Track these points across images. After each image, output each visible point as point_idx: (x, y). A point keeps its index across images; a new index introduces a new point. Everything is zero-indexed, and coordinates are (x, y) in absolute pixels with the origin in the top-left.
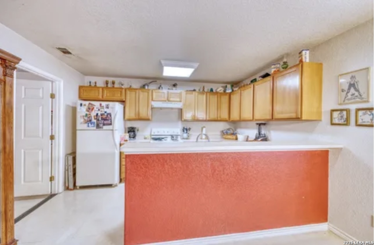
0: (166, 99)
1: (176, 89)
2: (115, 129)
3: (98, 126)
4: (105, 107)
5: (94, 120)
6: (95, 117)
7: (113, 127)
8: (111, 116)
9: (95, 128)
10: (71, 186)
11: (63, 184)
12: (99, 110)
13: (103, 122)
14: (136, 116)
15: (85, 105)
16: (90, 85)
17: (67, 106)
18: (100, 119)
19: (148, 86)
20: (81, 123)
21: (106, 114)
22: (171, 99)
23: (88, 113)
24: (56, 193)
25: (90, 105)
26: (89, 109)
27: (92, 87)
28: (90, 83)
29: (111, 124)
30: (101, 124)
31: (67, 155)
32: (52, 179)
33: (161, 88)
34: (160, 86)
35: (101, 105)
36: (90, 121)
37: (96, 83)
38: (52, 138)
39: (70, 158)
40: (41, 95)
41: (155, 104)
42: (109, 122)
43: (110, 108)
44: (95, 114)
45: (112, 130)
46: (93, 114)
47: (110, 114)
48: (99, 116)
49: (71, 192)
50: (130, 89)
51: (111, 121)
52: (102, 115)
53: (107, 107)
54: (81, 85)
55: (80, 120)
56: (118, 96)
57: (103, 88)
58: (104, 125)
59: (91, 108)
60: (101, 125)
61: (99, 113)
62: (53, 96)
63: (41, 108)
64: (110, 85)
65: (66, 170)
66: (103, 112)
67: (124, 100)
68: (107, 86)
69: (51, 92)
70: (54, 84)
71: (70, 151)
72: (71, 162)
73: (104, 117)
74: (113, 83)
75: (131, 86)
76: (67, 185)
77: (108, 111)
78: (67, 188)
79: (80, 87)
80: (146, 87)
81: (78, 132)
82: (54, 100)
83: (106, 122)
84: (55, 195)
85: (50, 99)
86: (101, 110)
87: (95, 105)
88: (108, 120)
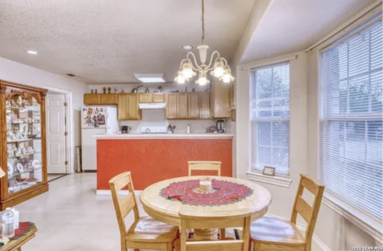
0: (150, 100)
1: (161, 92)
2: (107, 127)
3: (96, 126)
4: (100, 110)
5: (93, 121)
6: (94, 119)
7: (106, 126)
8: (104, 117)
9: (93, 127)
10: (79, 170)
11: (74, 168)
12: (96, 113)
13: (99, 122)
14: (126, 116)
15: (86, 110)
16: (92, 93)
17: (75, 111)
18: (97, 120)
19: (137, 90)
20: (84, 123)
21: (101, 116)
22: (156, 101)
23: (88, 115)
24: (70, 173)
25: (90, 110)
26: (89, 112)
27: (94, 94)
28: (92, 90)
29: (104, 124)
30: (97, 123)
31: (76, 147)
32: (66, 163)
33: (147, 92)
34: (147, 89)
35: (97, 109)
36: (90, 121)
37: (96, 90)
38: (66, 134)
39: (78, 149)
40: (58, 104)
41: (142, 106)
42: (103, 122)
43: (103, 111)
44: (93, 116)
45: (105, 128)
46: (92, 116)
47: (103, 116)
48: (96, 118)
49: (79, 175)
50: (123, 94)
51: (105, 121)
52: (98, 116)
53: (102, 111)
54: (86, 93)
55: (83, 121)
56: (112, 101)
57: (101, 94)
58: (100, 124)
59: (91, 111)
60: (98, 125)
61: (96, 115)
62: (65, 104)
63: (59, 113)
64: (107, 92)
65: (76, 158)
66: (99, 115)
67: (117, 103)
68: (105, 93)
69: (64, 102)
70: (66, 95)
71: (78, 145)
72: (78, 153)
73: (100, 118)
74: (109, 89)
75: (123, 91)
76: (76, 169)
77: (102, 113)
78: (76, 171)
79: (85, 95)
80: (135, 92)
81: (83, 131)
82: (66, 107)
83: (101, 122)
84: (68, 174)
85: (64, 107)
86: (97, 113)
87: (93, 110)
88: (102, 120)
